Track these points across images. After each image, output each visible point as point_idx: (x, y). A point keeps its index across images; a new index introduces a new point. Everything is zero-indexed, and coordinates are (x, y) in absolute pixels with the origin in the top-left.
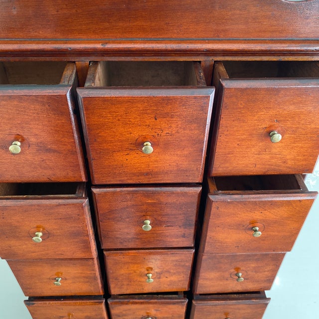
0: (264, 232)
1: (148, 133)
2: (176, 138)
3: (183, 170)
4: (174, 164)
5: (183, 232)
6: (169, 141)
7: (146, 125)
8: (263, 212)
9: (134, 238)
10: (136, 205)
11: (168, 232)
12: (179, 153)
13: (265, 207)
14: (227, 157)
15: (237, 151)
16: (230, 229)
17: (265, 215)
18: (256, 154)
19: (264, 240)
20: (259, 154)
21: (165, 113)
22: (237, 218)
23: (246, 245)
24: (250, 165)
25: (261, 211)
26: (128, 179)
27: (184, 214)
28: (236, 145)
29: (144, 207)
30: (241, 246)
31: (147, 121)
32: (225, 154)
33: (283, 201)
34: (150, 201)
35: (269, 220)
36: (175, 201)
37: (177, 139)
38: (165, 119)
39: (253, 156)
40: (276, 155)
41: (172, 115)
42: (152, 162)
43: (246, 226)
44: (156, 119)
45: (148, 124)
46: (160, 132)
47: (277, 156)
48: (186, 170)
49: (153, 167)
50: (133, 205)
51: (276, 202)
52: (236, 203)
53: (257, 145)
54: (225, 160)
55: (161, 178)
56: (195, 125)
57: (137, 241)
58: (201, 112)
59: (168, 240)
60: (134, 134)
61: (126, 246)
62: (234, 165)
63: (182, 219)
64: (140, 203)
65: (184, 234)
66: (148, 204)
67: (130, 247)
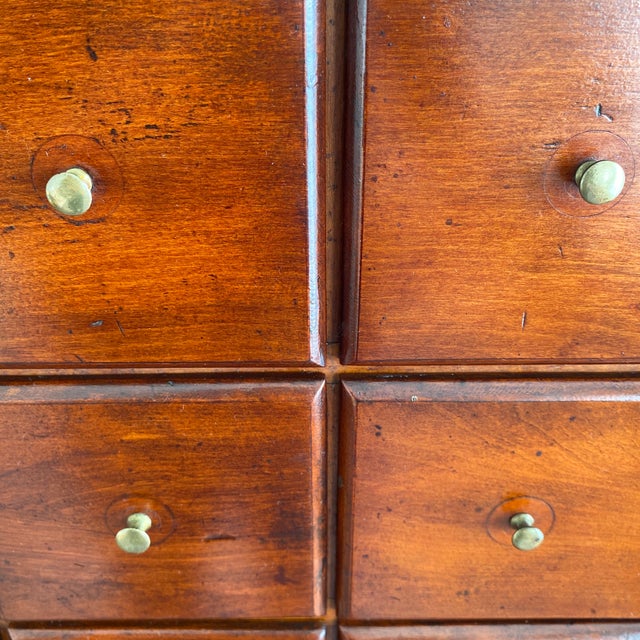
0: (553, 535)
1: (71, 128)
2: (188, 152)
3: (242, 308)
4: (203, 277)
5: (276, 561)
6: (162, 165)
7: (58, 87)
8: (544, 450)
9: (104, 582)
10: (88, 454)
11: (220, 563)
12: (211, 223)
13: (549, 428)
14: (409, 279)
15: (447, 253)
16: (433, 520)
17: (552, 464)
18: (524, 268)
19: (555, 568)
20: (536, 269)
21: (129, 25)
22: (452, 477)
23: (492, 587)
24: (503, 318)
25: (536, 449)
26: (33, 345)
27: (269, 488)
28: (440, 224)
29: (120, 460)
30: (477, 591)
31: (59, 66)
32: (401, 265)
33: (614, 404)
34: (135, 436)
35: (568, 485)
36: (228, 434)
37: (196, 158)
38: (129, 55)
39: (514, 278)
40: (605, 271)
41: (155, 34)
42: (110, 266)
43: (488, 510)
44: (94, 57)
45: (62, 79)
46: (119, 122)
47: (611, 277)
48: (254, 308)
49: (121, 290)
50: (76, 453)
51: (588, 409)
52: (441, 410)
53: (525, 226)
54: (402, 291)
55: (160, 344)
56: (260, 88)
57: (119, 592)
58: (277, 20)
59: (227, 592)
60: (16, 131)
61: (81, 611)
62: (442, 315)
63: (265, 512)
64: (100, 445)
65: (281, 569)
66: (132, 447)
67: (98, 615)
